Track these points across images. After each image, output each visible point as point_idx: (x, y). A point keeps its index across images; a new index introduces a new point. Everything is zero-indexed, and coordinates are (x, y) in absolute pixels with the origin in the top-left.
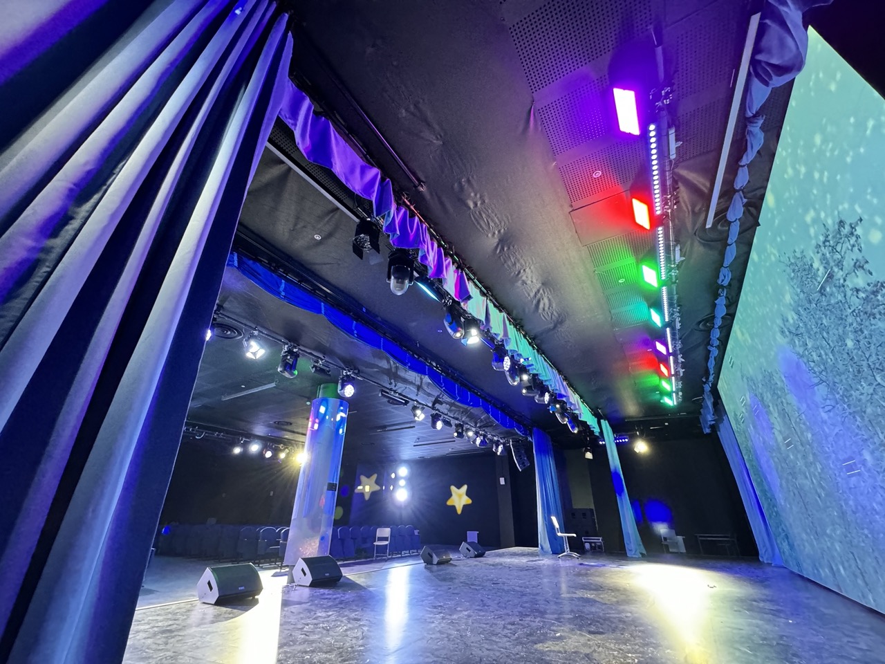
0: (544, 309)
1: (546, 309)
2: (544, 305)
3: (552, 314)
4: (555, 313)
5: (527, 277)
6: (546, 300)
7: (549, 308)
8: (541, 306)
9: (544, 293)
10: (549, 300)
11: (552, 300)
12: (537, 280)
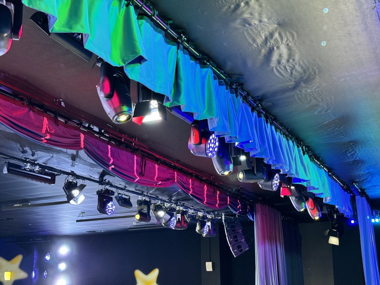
0: (279, 62)
1: (284, 61)
2: (280, 55)
3: (293, 68)
4: (297, 67)
5: (251, 14)
6: (284, 50)
7: (288, 61)
8: (275, 57)
9: (282, 38)
10: (289, 49)
11: (294, 48)
12: (269, 19)
